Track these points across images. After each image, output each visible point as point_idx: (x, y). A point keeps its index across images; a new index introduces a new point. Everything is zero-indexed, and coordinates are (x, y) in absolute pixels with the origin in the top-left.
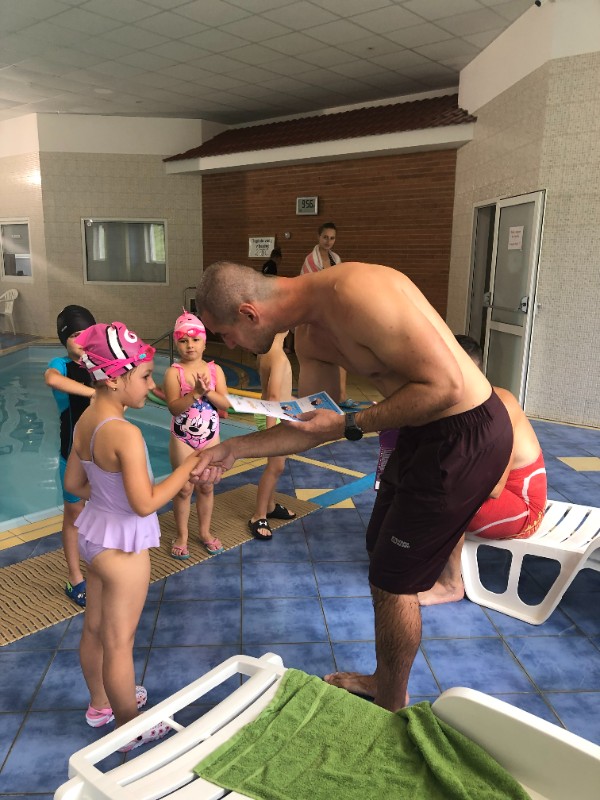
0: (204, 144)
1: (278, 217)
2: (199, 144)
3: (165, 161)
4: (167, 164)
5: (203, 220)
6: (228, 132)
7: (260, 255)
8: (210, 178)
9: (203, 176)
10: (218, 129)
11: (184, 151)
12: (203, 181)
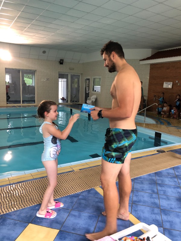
0: (152, 56)
1: (174, 77)
2: (150, 55)
3: (140, 60)
4: (141, 62)
5: (150, 77)
6: (159, 52)
7: (167, 87)
8: (152, 65)
9: (151, 65)
10: (156, 51)
11: (145, 58)
12: (150, 66)
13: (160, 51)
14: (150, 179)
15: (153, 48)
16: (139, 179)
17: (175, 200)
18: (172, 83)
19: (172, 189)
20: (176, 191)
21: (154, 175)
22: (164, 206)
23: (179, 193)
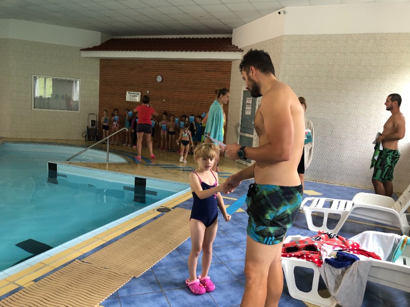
0: (102, 44)
1: (143, 83)
2: (98, 43)
3: (81, 50)
5: (100, 81)
6: (113, 39)
7: (131, 100)
8: (103, 61)
9: (101, 60)
10: (109, 38)
11: (91, 47)
12: (100, 62)
13: (115, 37)
14: (176, 263)
15: (104, 31)
16: (159, 268)
17: (229, 287)
18: (140, 93)
19: (216, 269)
20: (222, 272)
21: (177, 253)
22: (222, 302)
23: (228, 273)
